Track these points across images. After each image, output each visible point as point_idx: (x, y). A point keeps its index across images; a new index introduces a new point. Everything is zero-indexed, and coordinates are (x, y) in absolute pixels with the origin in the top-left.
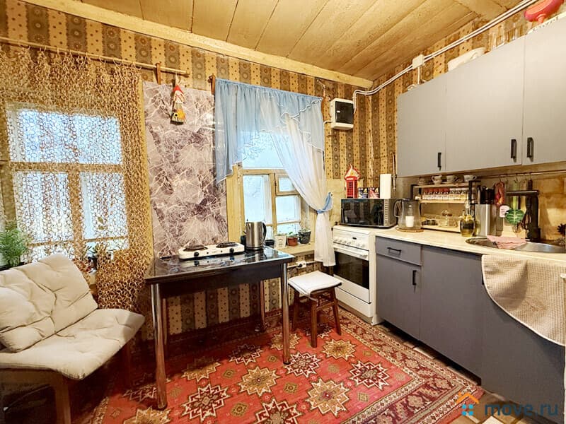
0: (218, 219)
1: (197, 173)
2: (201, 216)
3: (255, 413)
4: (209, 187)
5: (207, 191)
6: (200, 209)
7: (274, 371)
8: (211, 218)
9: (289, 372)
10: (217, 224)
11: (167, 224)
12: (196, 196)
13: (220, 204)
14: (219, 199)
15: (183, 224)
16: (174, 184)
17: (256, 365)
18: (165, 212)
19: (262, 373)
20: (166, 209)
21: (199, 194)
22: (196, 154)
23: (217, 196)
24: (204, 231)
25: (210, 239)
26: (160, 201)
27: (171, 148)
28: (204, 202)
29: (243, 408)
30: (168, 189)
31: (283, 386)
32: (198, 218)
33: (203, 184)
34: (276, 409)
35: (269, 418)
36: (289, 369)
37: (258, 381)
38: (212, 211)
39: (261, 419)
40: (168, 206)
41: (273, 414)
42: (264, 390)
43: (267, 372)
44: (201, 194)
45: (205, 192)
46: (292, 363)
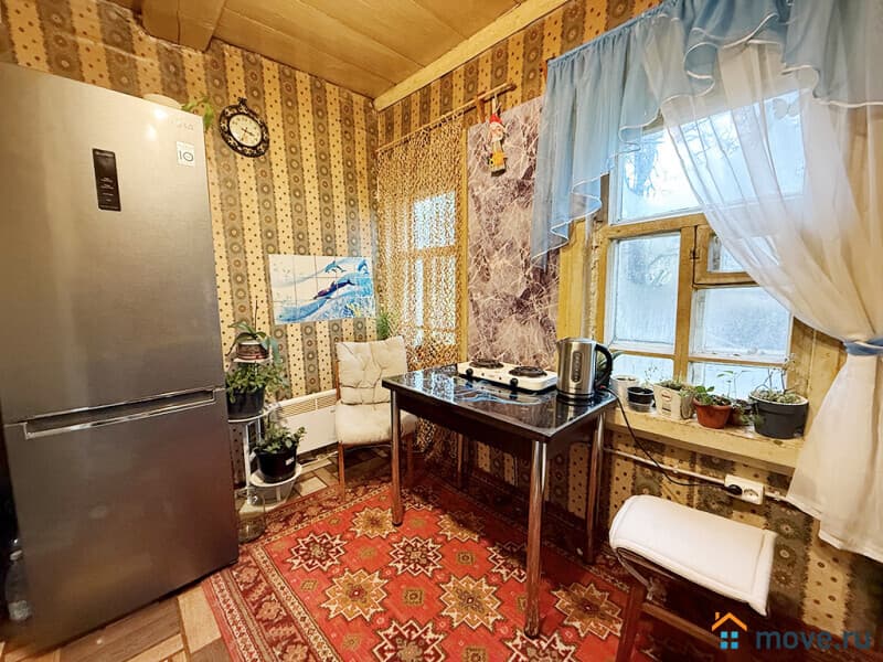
0: (546, 325)
1: (519, 246)
2: (521, 316)
3: (413, 618)
4: (535, 270)
5: (532, 276)
6: (521, 305)
7: (499, 617)
8: (535, 321)
9: (510, 644)
10: (542, 334)
11: (482, 323)
12: (516, 285)
13: (549, 299)
14: (548, 291)
15: (499, 325)
16: (492, 266)
17: (501, 584)
18: (480, 306)
19: (486, 599)
20: (483, 302)
21: (520, 279)
22: (520, 215)
23: (546, 284)
24: (523, 340)
25: (532, 356)
26: (476, 291)
27: (492, 213)
28: (526, 295)
29: (417, 600)
30: (485, 275)
31: (476, 643)
32: (517, 319)
33: (527, 264)
34: (426, 646)
35: (409, 640)
36: (518, 641)
37: (470, 601)
38: (537, 310)
39: (405, 630)
40: (485, 298)
41: (417, 644)
42: (454, 615)
43: (492, 605)
44: (523, 280)
45: (529, 277)
46: (535, 642)
